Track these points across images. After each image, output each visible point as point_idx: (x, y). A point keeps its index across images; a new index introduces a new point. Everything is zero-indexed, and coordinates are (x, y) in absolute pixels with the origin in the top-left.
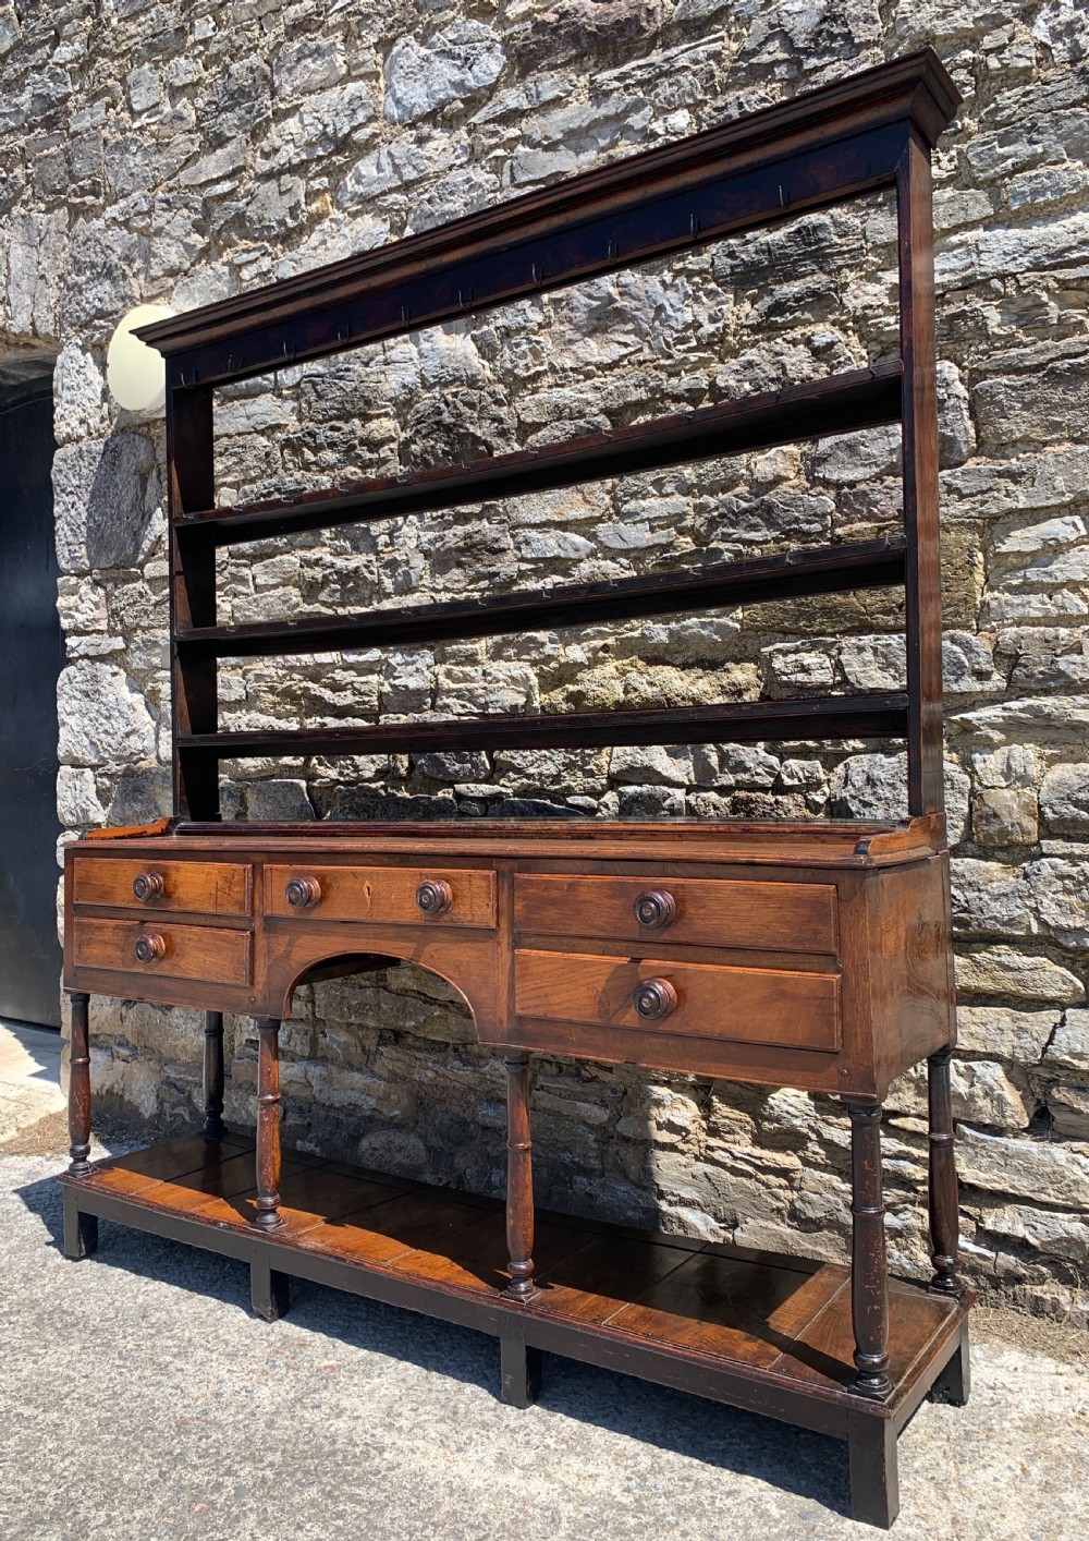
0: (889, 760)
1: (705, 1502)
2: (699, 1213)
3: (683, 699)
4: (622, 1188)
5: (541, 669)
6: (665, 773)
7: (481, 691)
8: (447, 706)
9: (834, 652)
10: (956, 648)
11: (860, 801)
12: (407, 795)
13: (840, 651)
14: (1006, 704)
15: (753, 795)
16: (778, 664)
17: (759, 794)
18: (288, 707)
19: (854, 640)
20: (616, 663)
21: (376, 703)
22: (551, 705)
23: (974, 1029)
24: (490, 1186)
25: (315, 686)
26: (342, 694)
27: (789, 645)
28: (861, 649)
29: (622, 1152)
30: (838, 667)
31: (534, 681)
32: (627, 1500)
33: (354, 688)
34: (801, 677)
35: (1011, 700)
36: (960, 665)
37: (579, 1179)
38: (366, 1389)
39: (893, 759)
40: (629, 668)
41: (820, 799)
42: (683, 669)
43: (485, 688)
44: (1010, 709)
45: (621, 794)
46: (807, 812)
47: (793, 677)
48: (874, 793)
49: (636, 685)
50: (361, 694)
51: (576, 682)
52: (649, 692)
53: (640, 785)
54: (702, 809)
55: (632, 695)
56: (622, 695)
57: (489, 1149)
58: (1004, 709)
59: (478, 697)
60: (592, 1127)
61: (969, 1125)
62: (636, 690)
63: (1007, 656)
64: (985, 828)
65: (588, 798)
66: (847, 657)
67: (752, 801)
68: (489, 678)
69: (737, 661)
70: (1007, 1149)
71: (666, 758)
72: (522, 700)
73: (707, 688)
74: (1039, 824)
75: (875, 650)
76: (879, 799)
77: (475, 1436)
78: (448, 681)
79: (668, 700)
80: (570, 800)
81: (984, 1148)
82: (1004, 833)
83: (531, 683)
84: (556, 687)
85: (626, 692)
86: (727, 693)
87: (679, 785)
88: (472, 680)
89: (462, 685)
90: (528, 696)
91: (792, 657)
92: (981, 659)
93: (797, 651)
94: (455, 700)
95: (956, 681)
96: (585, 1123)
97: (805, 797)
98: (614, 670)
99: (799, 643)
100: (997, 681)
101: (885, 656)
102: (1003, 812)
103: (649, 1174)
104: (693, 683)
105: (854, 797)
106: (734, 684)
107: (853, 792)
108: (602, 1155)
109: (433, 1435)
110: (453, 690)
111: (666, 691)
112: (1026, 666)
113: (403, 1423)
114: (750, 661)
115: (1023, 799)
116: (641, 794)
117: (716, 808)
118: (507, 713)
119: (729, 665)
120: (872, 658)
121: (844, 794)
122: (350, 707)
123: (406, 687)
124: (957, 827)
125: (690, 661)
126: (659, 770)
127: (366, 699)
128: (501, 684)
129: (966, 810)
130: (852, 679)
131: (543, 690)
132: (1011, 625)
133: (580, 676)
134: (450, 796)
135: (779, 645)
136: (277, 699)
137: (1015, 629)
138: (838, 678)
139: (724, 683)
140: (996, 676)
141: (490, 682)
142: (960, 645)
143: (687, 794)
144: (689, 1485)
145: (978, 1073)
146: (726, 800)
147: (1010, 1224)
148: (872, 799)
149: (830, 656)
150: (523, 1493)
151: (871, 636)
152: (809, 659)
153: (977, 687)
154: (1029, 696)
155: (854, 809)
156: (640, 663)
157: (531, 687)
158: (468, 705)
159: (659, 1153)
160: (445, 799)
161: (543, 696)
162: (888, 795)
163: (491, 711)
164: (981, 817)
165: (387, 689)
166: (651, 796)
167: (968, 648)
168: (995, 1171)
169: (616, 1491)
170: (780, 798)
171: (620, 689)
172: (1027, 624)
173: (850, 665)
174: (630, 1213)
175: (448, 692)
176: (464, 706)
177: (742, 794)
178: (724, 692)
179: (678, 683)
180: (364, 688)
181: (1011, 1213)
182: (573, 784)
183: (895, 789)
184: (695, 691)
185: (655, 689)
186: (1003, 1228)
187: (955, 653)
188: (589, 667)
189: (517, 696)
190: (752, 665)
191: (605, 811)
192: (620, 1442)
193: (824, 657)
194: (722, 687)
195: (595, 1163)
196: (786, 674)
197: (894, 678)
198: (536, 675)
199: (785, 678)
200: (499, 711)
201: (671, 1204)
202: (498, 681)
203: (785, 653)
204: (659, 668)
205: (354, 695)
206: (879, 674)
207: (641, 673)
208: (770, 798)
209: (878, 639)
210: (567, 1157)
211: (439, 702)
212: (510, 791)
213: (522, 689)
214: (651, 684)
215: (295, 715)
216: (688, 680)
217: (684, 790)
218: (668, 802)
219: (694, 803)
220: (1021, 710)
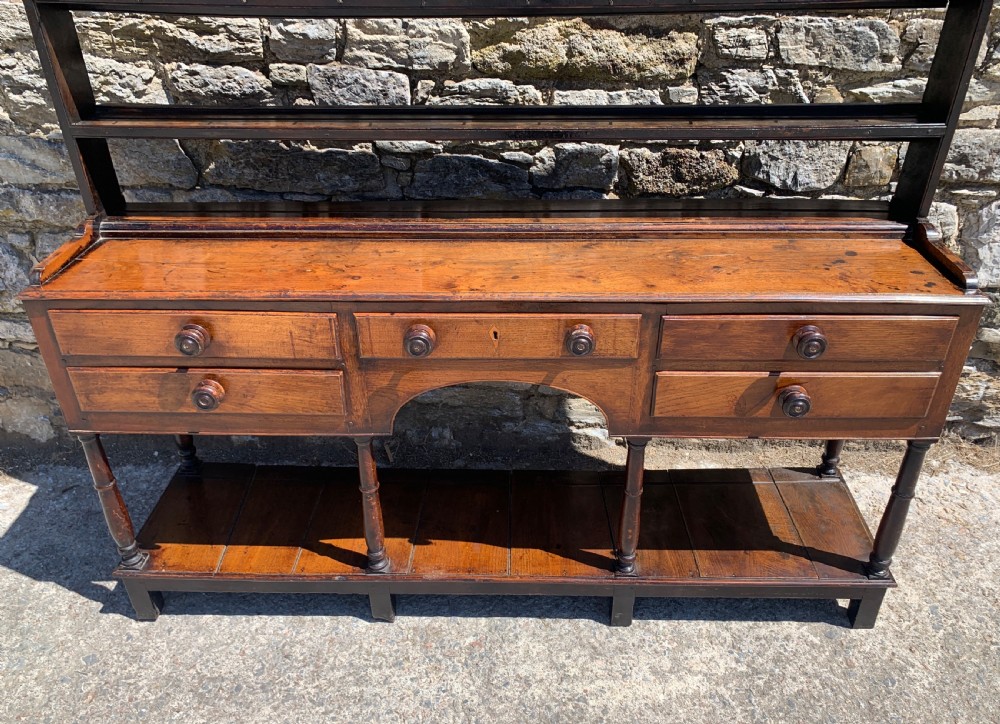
1: (782, 651)
2: (599, 429)
3: (629, 65)
4: (542, 425)
5: (475, 25)
7: (402, 45)
8: (361, 59)
9: (772, 30)
10: (873, 34)
11: (769, 156)
12: (314, 148)
13: (778, 29)
14: (897, 82)
15: (683, 152)
16: (721, 36)
17: (687, 150)
18: (135, 49)
19: (791, 20)
20: (557, 24)
21: (261, 50)
22: (484, 63)
24: (431, 439)
25: (171, 26)
26: (215, 38)
27: (733, 19)
28: (797, 29)
29: (540, 403)
30: (774, 43)
31: (467, 37)
32: (743, 668)
33: (228, 31)
34: (742, 51)
35: (900, 79)
36: (873, 49)
37: (507, 424)
38: (521, 653)
40: (573, 31)
41: (738, 154)
42: (627, 35)
43: (407, 42)
44: (899, 87)
45: (557, 151)
46: (726, 165)
47: (734, 51)
48: (782, 150)
49: (583, 49)
50: (241, 39)
51: (515, 41)
52: (596, 57)
53: (579, 142)
54: (636, 163)
55: (577, 59)
56: (566, 59)
57: (428, 417)
58: (895, 86)
59: (398, 51)
60: (518, 393)
62: (581, 54)
63: (910, 43)
64: (856, 175)
65: (522, 153)
66: (784, 36)
67: (681, 156)
68: (412, 31)
69: (680, 30)
72: (452, 57)
73: (652, 55)
74: (894, 171)
75: (808, 31)
76: (784, 155)
77: (624, 661)
78: (358, 31)
79: (614, 65)
80: (506, 155)
82: (869, 178)
83: (464, 40)
84: (489, 44)
85: (570, 54)
86: (670, 61)
88: (391, 32)
89: (378, 37)
90: (458, 52)
91: (734, 32)
92: (891, 46)
93: (739, 26)
94: (369, 53)
95: (866, 62)
96: (512, 391)
97: (725, 153)
98: (557, 32)
99: (742, 18)
100: (896, 64)
101: (814, 37)
102: (872, 163)
103: (564, 414)
104: (638, 50)
105: (765, 153)
106: (678, 54)
107: (766, 150)
108: (525, 406)
109: (600, 672)
110: (366, 42)
111: (614, 57)
112: (921, 53)
113: (573, 671)
114: (691, 31)
115: (889, 154)
116: (581, 152)
117: (648, 162)
118: (435, 70)
119: (673, 34)
120: (804, 38)
121: (758, 151)
122: (228, 53)
123: (304, 35)
124: (834, 174)
125: (634, 26)
127: (250, 45)
128: (428, 39)
129: (845, 161)
130: (784, 55)
131: (475, 46)
132: (918, 17)
133: (518, 35)
134: (370, 151)
135: (724, 19)
136: (116, 39)
137: (920, 20)
138: (772, 54)
139: (668, 51)
140: (896, 60)
141: (413, 36)
142: (877, 31)
143: (620, 149)
144: (763, 642)
146: (657, 155)
148: (776, 154)
149: (768, 33)
150: (690, 691)
151: (807, 17)
152: (751, 35)
153: (880, 67)
154: (915, 77)
155: (763, 162)
156: (585, 27)
157: (463, 44)
158: (386, 59)
159: (571, 401)
160: (364, 154)
161: (474, 52)
162: (792, 151)
163: (416, 67)
164: (855, 167)
165: (276, 35)
166: (590, 153)
167: (882, 34)
169: (734, 665)
170: (704, 153)
171: (563, 52)
172: (930, 17)
173: (785, 43)
174: (549, 438)
175: (360, 44)
176: (380, 60)
177: (673, 151)
178: (667, 60)
179: (623, 48)
180: (244, 33)
184: (641, 58)
185: (601, 54)
187: (872, 38)
188: (529, 28)
189: (446, 52)
190: (693, 35)
191: (540, 165)
192: (701, 626)
193: (763, 34)
194: (666, 55)
195: (520, 413)
196: (726, 47)
197: (817, 56)
198: (469, 31)
199: (726, 51)
200: (426, 67)
201: (578, 428)
202: (423, 35)
203: (727, 26)
204: (604, 32)
205: (231, 40)
206: (804, 52)
207: (586, 37)
208: (695, 153)
209: (811, 21)
210: (496, 413)
211: (348, 53)
212: (440, 147)
213: (451, 45)
214: (597, 49)
215: (144, 58)
216: (633, 47)
217: (618, 146)
218: (605, 157)
219: (627, 157)
220: (907, 88)
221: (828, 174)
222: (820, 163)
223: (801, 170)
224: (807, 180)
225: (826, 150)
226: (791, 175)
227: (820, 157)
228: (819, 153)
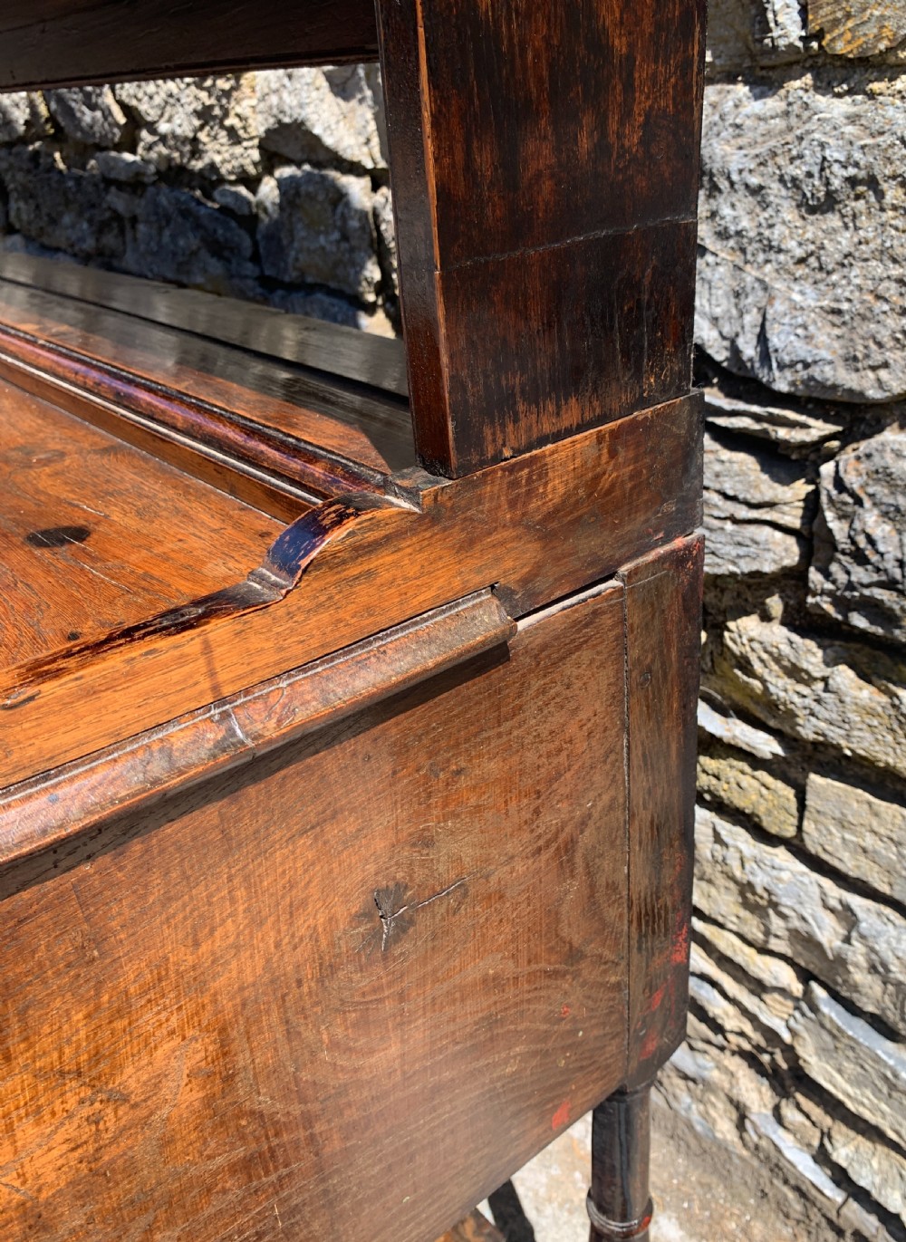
0: (758, 107)
6: (329, 141)
12: (64, 165)
23: (869, 841)
39: (773, 104)
45: (280, 184)
53: (297, 163)
61: (835, 995)
70: (896, 1076)
71: (330, 97)
81: (853, 1049)
87: (355, 169)
126: (317, 131)
143: (372, 191)
145: (863, 925)
147: (877, 1180)
162: (745, 223)
168: (868, 1093)
181: (885, 1165)
182: (218, 159)
183: (765, 205)
186: (863, 1178)
217: (367, 182)
221: (884, 336)
222: (851, 286)
223: (779, 307)
224: (802, 350)
225: (868, 228)
226: (752, 318)
227: (846, 261)
228: (846, 240)
